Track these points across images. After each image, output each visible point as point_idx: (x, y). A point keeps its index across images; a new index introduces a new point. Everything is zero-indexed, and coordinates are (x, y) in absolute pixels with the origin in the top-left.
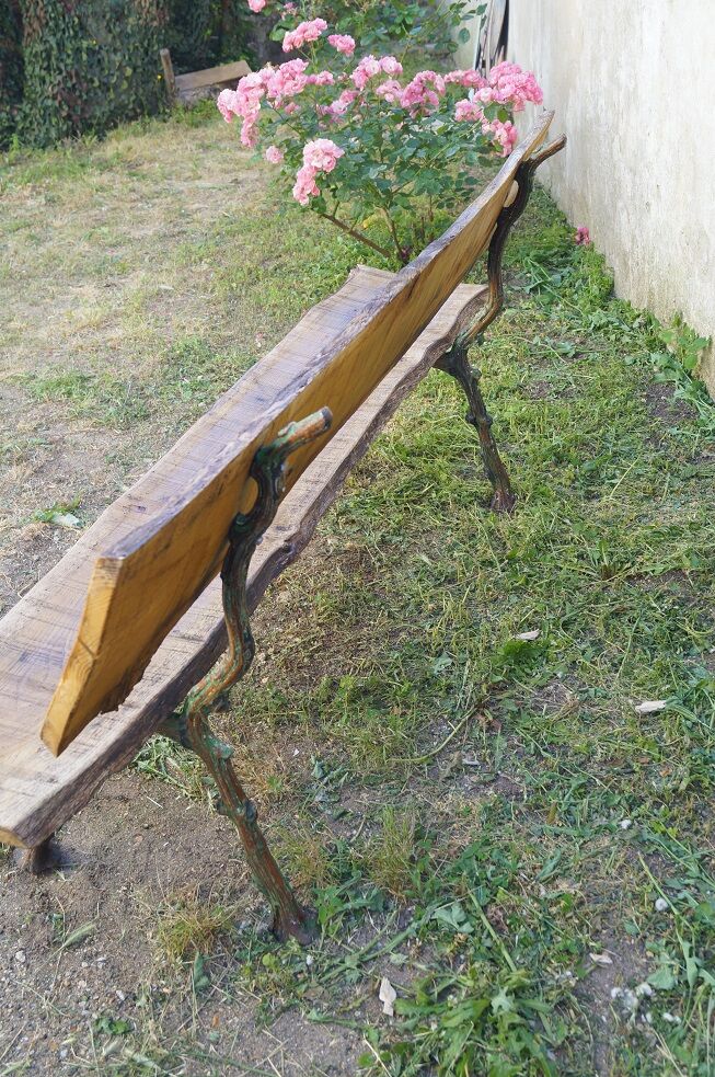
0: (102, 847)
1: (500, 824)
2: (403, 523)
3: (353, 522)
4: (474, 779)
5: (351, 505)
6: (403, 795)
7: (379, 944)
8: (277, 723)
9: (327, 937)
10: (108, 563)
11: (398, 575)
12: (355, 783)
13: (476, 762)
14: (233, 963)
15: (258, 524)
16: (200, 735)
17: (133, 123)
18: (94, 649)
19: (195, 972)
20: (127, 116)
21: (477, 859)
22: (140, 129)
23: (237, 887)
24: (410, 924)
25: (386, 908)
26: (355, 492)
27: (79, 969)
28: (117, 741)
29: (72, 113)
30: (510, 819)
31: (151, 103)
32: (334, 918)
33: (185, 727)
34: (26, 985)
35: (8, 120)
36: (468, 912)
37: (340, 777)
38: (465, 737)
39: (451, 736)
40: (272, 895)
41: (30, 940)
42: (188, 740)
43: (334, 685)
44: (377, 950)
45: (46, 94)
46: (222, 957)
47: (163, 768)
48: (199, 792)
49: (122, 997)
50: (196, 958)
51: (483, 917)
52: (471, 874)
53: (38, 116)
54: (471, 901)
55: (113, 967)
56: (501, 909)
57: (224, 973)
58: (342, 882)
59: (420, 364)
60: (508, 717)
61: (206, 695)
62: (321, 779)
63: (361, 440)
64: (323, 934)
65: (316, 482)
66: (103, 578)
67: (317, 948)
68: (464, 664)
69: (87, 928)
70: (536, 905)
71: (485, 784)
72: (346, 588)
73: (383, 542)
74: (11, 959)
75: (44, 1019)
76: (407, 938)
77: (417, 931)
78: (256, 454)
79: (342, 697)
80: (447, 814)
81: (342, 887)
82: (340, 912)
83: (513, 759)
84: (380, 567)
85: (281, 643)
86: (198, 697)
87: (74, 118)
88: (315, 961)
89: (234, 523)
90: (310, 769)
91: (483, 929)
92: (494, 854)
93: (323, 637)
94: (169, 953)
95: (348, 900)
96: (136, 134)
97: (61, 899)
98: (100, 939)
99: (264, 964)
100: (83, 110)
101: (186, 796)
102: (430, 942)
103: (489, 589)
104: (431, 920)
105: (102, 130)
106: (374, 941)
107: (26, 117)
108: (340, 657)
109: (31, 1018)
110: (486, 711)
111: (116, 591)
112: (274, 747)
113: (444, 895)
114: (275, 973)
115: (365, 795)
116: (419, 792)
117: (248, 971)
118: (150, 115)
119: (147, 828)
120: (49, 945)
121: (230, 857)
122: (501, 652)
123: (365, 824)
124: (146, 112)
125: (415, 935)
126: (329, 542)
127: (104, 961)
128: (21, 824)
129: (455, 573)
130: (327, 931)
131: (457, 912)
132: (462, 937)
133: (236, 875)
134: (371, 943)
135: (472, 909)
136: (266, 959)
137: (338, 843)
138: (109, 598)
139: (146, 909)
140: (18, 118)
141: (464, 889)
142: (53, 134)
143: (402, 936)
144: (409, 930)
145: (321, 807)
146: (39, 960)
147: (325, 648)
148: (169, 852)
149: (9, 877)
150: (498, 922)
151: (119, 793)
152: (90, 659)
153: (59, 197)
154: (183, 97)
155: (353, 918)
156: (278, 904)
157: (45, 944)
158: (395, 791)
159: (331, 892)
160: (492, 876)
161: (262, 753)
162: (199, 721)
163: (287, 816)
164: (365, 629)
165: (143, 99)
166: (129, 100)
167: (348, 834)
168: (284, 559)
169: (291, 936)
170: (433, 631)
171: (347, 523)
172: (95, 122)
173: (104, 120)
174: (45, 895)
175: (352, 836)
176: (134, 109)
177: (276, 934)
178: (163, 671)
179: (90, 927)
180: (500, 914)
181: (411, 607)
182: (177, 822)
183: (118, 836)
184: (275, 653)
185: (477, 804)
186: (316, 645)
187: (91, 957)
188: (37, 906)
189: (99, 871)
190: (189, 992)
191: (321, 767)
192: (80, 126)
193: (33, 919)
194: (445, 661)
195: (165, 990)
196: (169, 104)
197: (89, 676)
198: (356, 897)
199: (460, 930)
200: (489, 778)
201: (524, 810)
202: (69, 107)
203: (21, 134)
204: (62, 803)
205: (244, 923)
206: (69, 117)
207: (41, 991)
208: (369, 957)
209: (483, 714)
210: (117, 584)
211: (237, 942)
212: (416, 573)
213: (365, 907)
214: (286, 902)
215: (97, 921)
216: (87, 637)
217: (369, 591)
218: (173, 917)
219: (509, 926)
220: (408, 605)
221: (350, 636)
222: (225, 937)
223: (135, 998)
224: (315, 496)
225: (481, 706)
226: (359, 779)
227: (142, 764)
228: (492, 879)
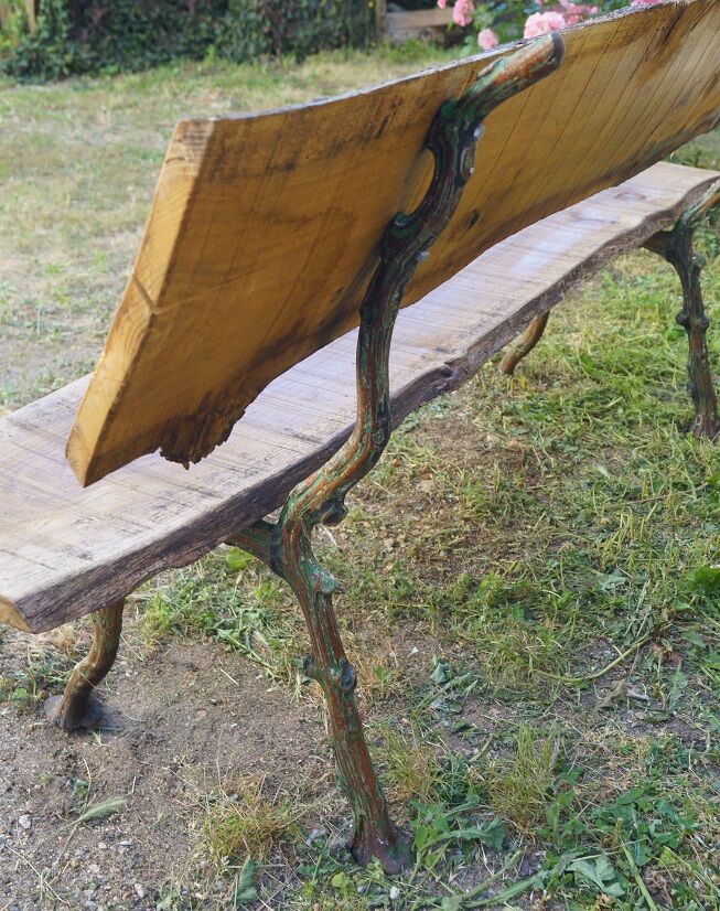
0: (155, 715)
1: (672, 773)
2: (579, 433)
3: (520, 423)
4: (641, 715)
5: (520, 407)
6: (545, 719)
7: (491, 891)
8: (397, 615)
9: (422, 869)
10: (191, 128)
11: (568, 483)
12: (484, 695)
13: (645, 697)
14: (293, 879)
15: (426, 225)
16: (297, 556)
17: (336, 52)
18: (154, 294)
19: (241, 879)
20: (330, 43)
21: (637, 808)
22: (341, 57)
23: (315, 789)
24: (535, 872)
25: (506, 848)
26: (527, 394)
27: (94, 850)
28: (183, 529)
29: (274, 30)
30: (686, 769)
31: (356, 34)
32: (434, 847)
33: (278, 542)
34: (25, 857)
35: (208, 31)
36: (619, 869)
37: (466, 684)
38: (634, 666)
39: (614, 663)
40: (358, 800)
41: (41, 805)
42: (280, 561)
43: (472, 585)
44: (486, 897)
45: (250, 8)
46: (279, 869)
47: (248, 641)
48: (286, 674)
49: (141, 893)
50: (247, 861)
51: (639, 880)
52: (627, 825)
53: (239, 30)
54: (624, 857)
55: (137, 855)
56: (665, 875)
57: (279, 888)
58: (451, 807)
59: (636, 230)
60: (692, 654)
61: (313, 495)
62: (442, 684)
63: (555, 286)
64: (417, 865)
65: (494, 315)
66: (181, 159)
67: (406, 881)
68: (640, 586)
69: (114, 803)
70: (714, 877)
71: (655, 723)
72: (502, 486)
73: (553, 449)
74: (13, 823)
75: (35, 901)
76: (529, 889)
77: (545, 882)
78: (440, 109)
79: (482, 597)
80: (601, 749)
81: (450, 812)
82: (443, 842)
83: (693, 700)
84: (546, 473)
85: (415, 532)
86: (302, 498)
87: (276, 36)
88: (402, 896)
89: (391, 224)
90: (429, 671)
91: (638, 895)
92: (661, 806)
93: (466, 532)
94: (212, 850)
95: (456, 828)
96: (336, 62)
97: (91, 765)
98: (129, 820)
99: (334, 884)
100: (286, 30)
101: (270, 676)
102: (561, 900)
103: (679, 511)
104: (566, 872)
105: (303, 53)
106: (485, 884)
107: (227, 29)
108: (485, 558)
109: (20, 897)
110: (664, 641)
111: (198, 182)
112: (388, 641)
113: (588, 843)
114: (345, 900)
115: (495, 711)
116: (566, 718)
117: (309, 891)
118: (355, 46)
119: (215, 704)
120: (63, 814)
121: (312, 753)
122: (691, 577)
123: (491, 744)
124: (350, 43)
125: (542, 886)
126: (489, 438)
127: (129, 846)
128: (28, 598)
129: (638, 490)
130: (423, 861)
131: (603, 868)
132: (607, 899)
133: (315, 775)
134: (480, 887)
135: (625, 867)
136: (337, 880)
137: (452, 758)
138: (185, 198)
139: (195, 793)
140: (218, 31)
141: (615, 840)
142: (252, 49)
143: (523, 885)
144: (534, 879)
145: (436, 715)
146: (46, 829)
147: (467, 544)
148: (237, 734)
149: (34, 729)
150: (659, 890)
151: (189, 659)
152: (146, 312)
153: (245, 104)
154: (392, 35)
155: (460, 852)
156: (364, 813)
157: (58, 812)
158: (535, 713)
159: (436, 813)
160: (656, 831)
161: (371, 643)
162: (299, 534)
163: (392, 718)
164: (520, 532)
165: (350, 28)
166: (335, 26)
167: (468, 752)
168: (441, 383)
169: (374, 858)
170: (606, 547)
171: (512, 423)
172: (296, 44)
173: (305, 44)
174: (73, 757)
175: (472, 755)
176: (338, 38)
177: (355, 854)
178: (262, 465)
179: (119, 802)
180: (663, 880)
181: (580, 518)
182: (252, 703)
183: (177, 707)
184: (406, 541)
185: (643, 743)
186: (457, 539)
187: (112, 839)
188: (60, 767)
189: (146, 741)
190: (228, 904)
191: (444, 670)
192: (280, 44)
193: (51, 781)
194: (615, 579)
195: (198, 895)
196: (376, 38)
197: (143, 345)
198: (468, 825)
199: (606, 890)
200: (660, 718)
201: (705, 761)
202: (273, 24)
203: (219, 47)
204: (91, 587)
205: (315, 832)
206: (269, 35)
207: (41, 867)
208: (474, 904)
209: (660, 644)
210: (201, 172)
211: (304, 854)
212: (590, 485)
213: (477, 840)
214: (376, 812)
215: (130, 797)
216: (147, 272)
217: (529, 493)
218: (224, 807)
219: (674, 898)
220: (575, 516)
221: (501, 536)
222: (287, 845)
223: (157, 898)
224: (491, 327)
225: (657, 634)
226: (491, 691)
227: (223, 633)
228: (657, 835)
